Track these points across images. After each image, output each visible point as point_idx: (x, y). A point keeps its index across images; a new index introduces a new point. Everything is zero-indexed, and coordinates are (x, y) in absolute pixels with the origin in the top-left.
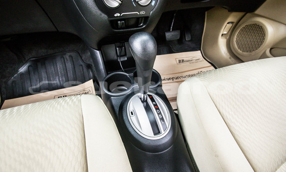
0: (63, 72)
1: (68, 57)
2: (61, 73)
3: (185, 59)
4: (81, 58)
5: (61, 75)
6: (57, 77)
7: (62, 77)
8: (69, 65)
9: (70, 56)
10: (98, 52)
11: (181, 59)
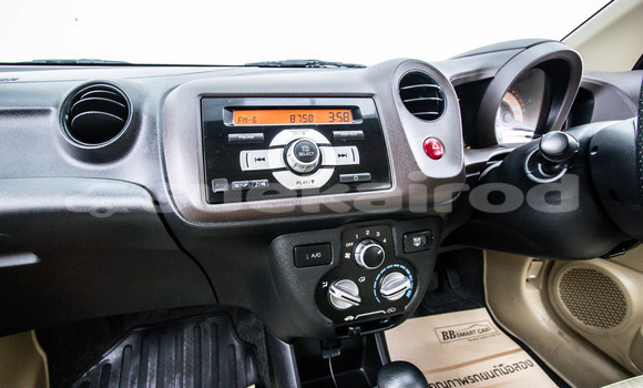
0: (192, 364)
1: (208, 326)
2: (187, 365)
3: (455, 329)
4: (235, 327)
5: (187, 370)
6: (178, 375)
7: (188, 376)
8: (209, 345)
9: (215, 325)
10: (288, 345)
11: (447, 330)
